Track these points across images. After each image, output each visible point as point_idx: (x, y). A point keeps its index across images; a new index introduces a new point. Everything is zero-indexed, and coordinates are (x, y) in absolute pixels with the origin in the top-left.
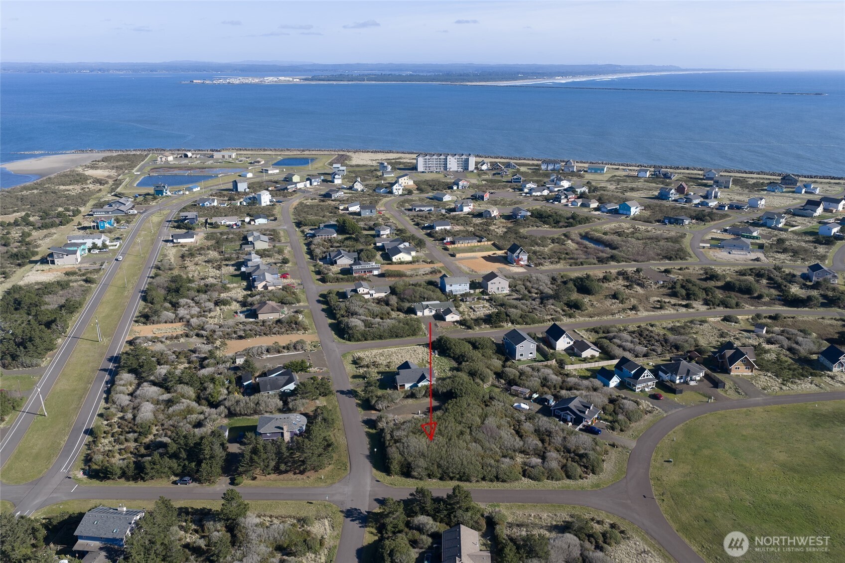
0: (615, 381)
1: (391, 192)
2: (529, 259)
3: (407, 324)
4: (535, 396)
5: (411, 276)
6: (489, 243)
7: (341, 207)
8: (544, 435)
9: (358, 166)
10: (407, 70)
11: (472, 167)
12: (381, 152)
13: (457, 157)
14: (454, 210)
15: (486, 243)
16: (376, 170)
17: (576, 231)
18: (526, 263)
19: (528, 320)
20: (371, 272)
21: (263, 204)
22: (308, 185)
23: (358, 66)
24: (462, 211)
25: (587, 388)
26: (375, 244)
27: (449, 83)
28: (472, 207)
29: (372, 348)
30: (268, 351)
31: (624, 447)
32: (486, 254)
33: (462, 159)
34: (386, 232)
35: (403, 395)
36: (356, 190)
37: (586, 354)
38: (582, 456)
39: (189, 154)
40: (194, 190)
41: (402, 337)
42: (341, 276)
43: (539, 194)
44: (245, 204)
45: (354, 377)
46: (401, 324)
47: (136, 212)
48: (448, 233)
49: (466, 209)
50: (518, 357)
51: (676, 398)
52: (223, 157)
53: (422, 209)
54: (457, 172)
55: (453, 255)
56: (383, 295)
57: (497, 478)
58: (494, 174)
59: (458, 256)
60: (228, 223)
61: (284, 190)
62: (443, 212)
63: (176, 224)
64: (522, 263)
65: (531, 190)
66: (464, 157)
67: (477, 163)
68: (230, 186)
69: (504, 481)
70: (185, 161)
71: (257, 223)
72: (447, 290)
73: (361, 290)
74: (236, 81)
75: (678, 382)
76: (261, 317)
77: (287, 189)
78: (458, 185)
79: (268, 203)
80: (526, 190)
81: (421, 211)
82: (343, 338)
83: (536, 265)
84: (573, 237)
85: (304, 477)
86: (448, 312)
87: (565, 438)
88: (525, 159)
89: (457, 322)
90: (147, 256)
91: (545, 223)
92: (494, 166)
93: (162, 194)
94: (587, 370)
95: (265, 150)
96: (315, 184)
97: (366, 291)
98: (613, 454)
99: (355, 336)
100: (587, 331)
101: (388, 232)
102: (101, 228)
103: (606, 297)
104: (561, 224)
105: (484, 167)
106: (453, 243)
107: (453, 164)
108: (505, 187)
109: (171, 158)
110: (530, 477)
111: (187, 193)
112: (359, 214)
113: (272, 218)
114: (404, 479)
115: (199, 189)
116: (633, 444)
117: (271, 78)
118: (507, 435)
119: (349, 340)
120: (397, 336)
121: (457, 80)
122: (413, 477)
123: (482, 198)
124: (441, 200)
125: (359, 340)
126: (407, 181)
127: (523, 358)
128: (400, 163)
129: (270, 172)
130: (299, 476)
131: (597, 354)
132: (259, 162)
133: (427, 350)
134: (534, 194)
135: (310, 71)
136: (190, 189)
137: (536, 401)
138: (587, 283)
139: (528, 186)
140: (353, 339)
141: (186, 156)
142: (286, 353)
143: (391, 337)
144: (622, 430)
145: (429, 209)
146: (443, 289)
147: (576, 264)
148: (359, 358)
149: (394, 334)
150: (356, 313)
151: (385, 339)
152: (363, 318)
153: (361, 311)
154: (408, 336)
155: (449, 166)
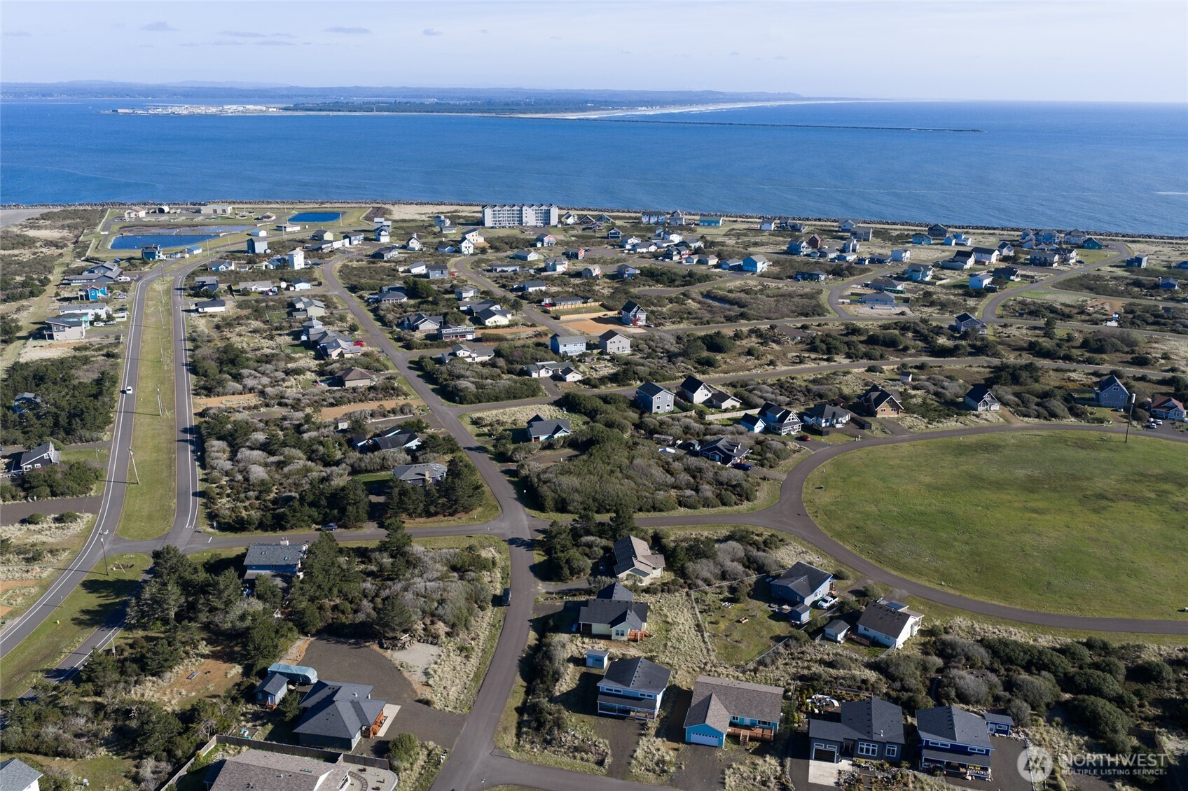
0: (759, 426)
1: (459, 251)
2: (648, 319)
3: (525, 384)
4: (679, 442)
5: (513, 340)
6: (597, 304)
7: (401, 269)
8: (695, 473)
9: (404, 221)
10: (428, 97)
11: (554, 220)
12: (428, 203)
13: (534, 207)
14: (544, 270)
15: (592, 304)
16: (431, 226)
17: (695, 290)
18: (644, 323)
19: (658, 377)
20: (464, 336)
21: (297, 267)
22: (347, 244)
23: (357, 90)
24: (555, 270)
25: (732, 433)
26: (458, 308)
27: (494, 115)
28: (566, 266)
29: (489, 409)
30: (372, 415)
31: (775, 480)
32: (596, 315)
33: (541, 210)
34: (468, 295)
35: (540, 446)
36: (413, 249)
37: (727, 404)
38: (734, 487)
39: (166, 209)
40: (195, 252)
41: (520, 398)
42: (429, 342)
43: (644, 250)
44: (272, 267)
45: (478, 435)
46: (518, 385)
47: (129, 279)
48: (545, 294)
49: (561, 269)
50: (654, 409)
51: (823, 439)
52: (215, 211)
53: (505, 269)
54: (536, 227)
55: (557, 318)
56: (487, 358)
57: (654, 508)
58: (584, 229)
59: (562, 318)
60: (260, 289)
61: (317, 250)
62: (532, 272)
63: (192, 292)
64: (640, 323)
65: (634, 246)
66: (544, 208)
67: (560, 216)
68: (244, 247)
69: (661, 510)
70: (163, 218)
71: (297, 289)
72: (561, 351)
73: (461, 353)
74: (183, 110)
75: (824, 425)
76: (349, 384)
77: (321, 249)
78: (542, 241)
79: (303, 266)
80: (628, 247)
81: (503, 271)
82: (454, 401)
83: (656, 325)
84: (694, 295)
85: (455, 517)
86: (568, 371)
87: (716, 473)
88: (618, 211)
89: (579, 381)
90: (171, 327)
91: (658, 282)
92: (582, 220)
93: (154, 258)
94: (729, 419)
95: (269, 203)
96: (355, 242)
97: (467, 354)
98: (765, 486)
100: (723, 385)
101: (471, 294)
102: (93, 297)
103: (740, 354)
104: (677, 283)
105: (570, 221)
106: (553, 305)
107: (531, 217)
108: (602, 243)
109: (142, 214)
110: (686, 506)
111: (187, 256)
112: (426, 276)
113: (316, 283)
114: (559, 515)
115: (200, 251)
116: (784, 477)
117: (234, 107)
118: (658, 472)
119: (461, 403)
120: (515, 398)
121: (503, 111)
122: (569, 512)
123: (576, 256)
124: (525, 258)
125: (472, 402)
126: (475, 238)
127: (660, 411)
128: (459, 217)
129: (288, 230)
130: (450, 518)
131: (738, 405)
132: (269, 217)
133: (552, 407)
134: (638, 250)
135: (288, 96)
136: (190, 251)
137: (680, 447)
138: (718, 340)
139: (630, 241)
141: (162, 211)
142: (392, 417)
143: (509, 398)
144: (771, 467)
145: (513, 268)
146: (555, 350)
147: (702, 323)
148: (479, 418)
149: (512, 395)
150: (463, 376)
151: (502, 400)
152: (473, 379)
153: (468, 373)
154: (528, 397)
155: (524, 220)
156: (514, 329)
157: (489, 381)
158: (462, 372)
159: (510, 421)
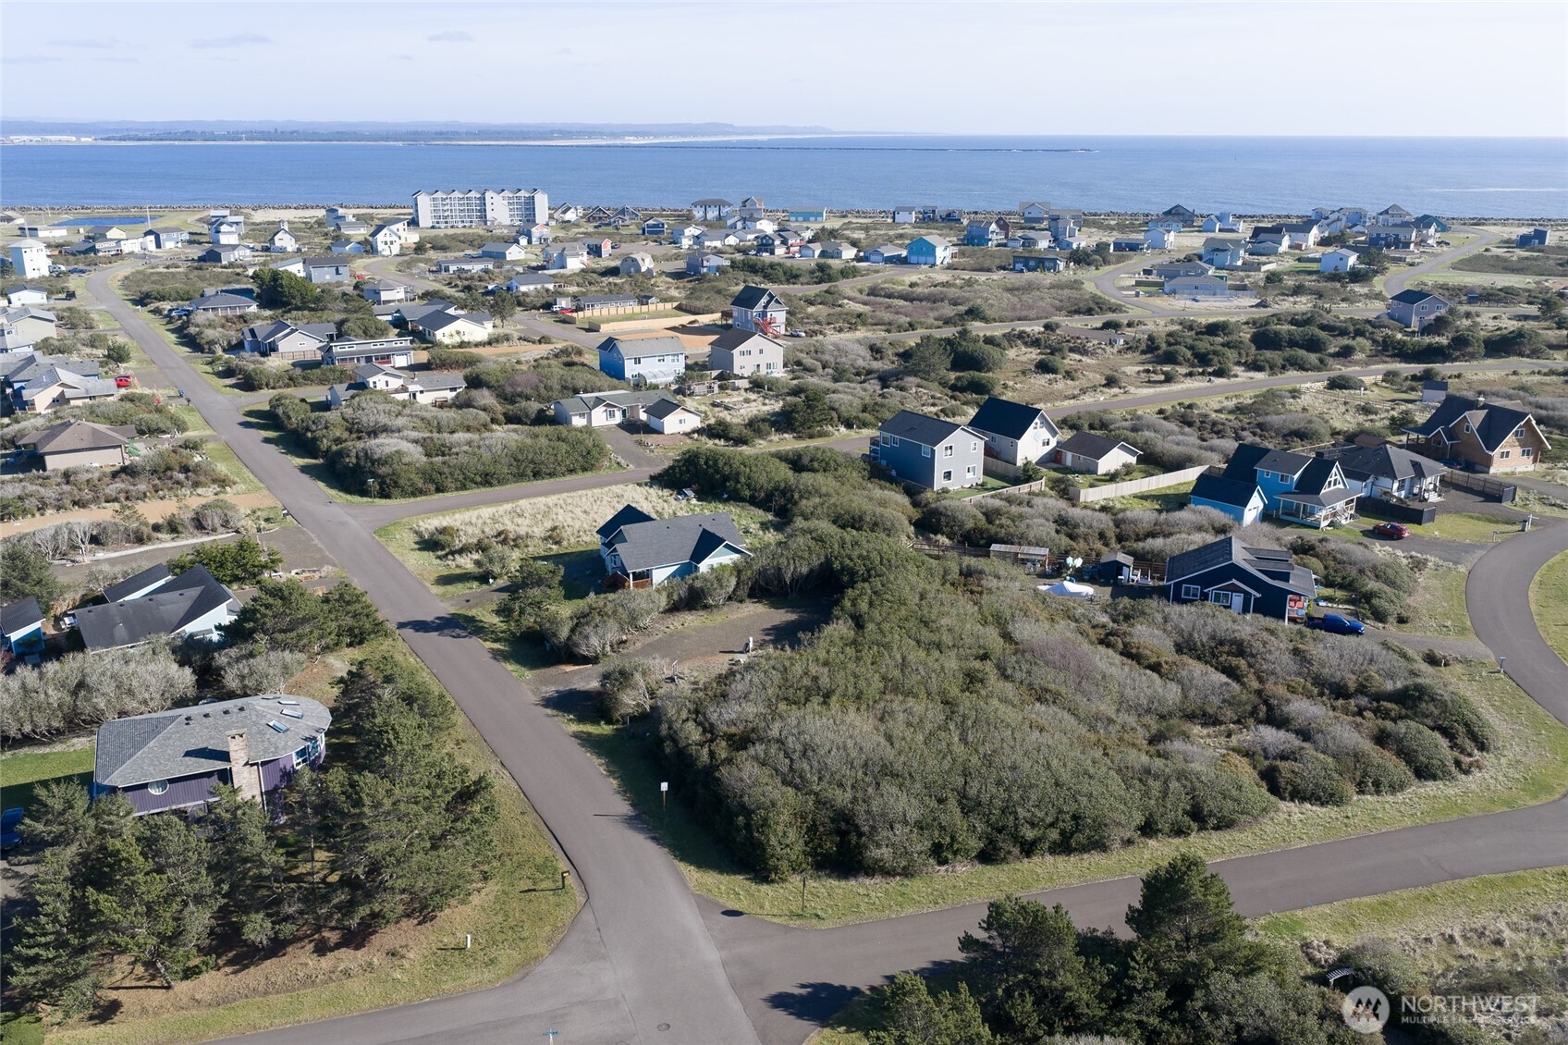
4: (1074, 562)
11: (542, 217)
13: (506, 193)
14: (543, 268)
16: (320, 224)
22: (152, 247)
28: (584, 260)
29: (469, 506)
30: (92, 543)
33: (518, 198)
34: (395, 295)
37: (1109, 463)
41: (553, 476)
42: (300, 375)
45: (445, 584)
50: (938, 481)
53: (466, 267)
54: (511, 226)
55: (591, 330)
58: (597, 227)
62: (520, 270)
65: (699, 237)
66: (523, 194)
67: (552, 211)
72: (630, 375)
78: (528, 236)
81: (462, 270)
82: (364, 492)
89: (697, 431)
92: (592, 214)
96: (169, 244)
99: (402, 482)
103: (1023, 373)
105: (570, 216)
107: (501, 211)
119: (384, 494)
120: (538, 476)
123: (597, 252)
124: (503, 256)
125: (420, 493)
126: (403, 235)
127: (951, 485)
128: (373, 218)
131: (1133, 462)
134: (707, 244)
139: (687, 232)
140: (395, 491)
142: (166, 543)
143: (520, 476)
145: (481, 266)
146: (615, 372)
147: (899, 328)
148: (443, 531)
149: (529, 469)
150: (386, 429)
151: (500, 482)
152: (414, 435)
153: (400, 422)
154: (571, 471)
155: (490, 215)
156: (503, 348)
157: (461, 436)
158: (383, 420)
159: (539, 531)
